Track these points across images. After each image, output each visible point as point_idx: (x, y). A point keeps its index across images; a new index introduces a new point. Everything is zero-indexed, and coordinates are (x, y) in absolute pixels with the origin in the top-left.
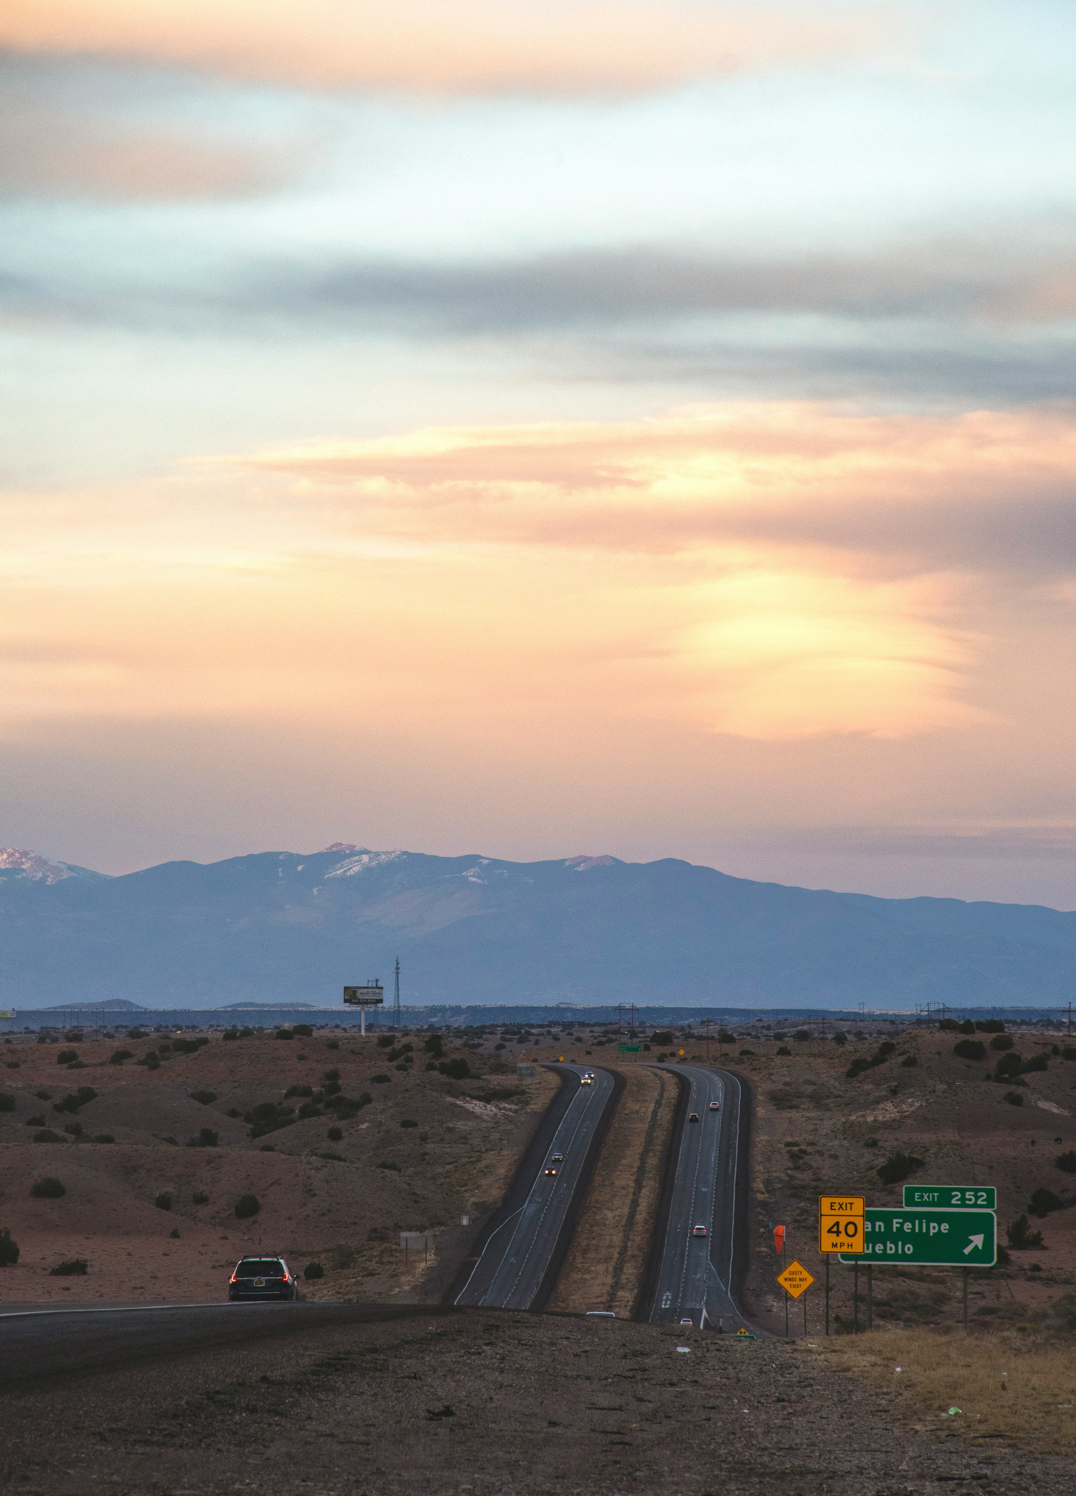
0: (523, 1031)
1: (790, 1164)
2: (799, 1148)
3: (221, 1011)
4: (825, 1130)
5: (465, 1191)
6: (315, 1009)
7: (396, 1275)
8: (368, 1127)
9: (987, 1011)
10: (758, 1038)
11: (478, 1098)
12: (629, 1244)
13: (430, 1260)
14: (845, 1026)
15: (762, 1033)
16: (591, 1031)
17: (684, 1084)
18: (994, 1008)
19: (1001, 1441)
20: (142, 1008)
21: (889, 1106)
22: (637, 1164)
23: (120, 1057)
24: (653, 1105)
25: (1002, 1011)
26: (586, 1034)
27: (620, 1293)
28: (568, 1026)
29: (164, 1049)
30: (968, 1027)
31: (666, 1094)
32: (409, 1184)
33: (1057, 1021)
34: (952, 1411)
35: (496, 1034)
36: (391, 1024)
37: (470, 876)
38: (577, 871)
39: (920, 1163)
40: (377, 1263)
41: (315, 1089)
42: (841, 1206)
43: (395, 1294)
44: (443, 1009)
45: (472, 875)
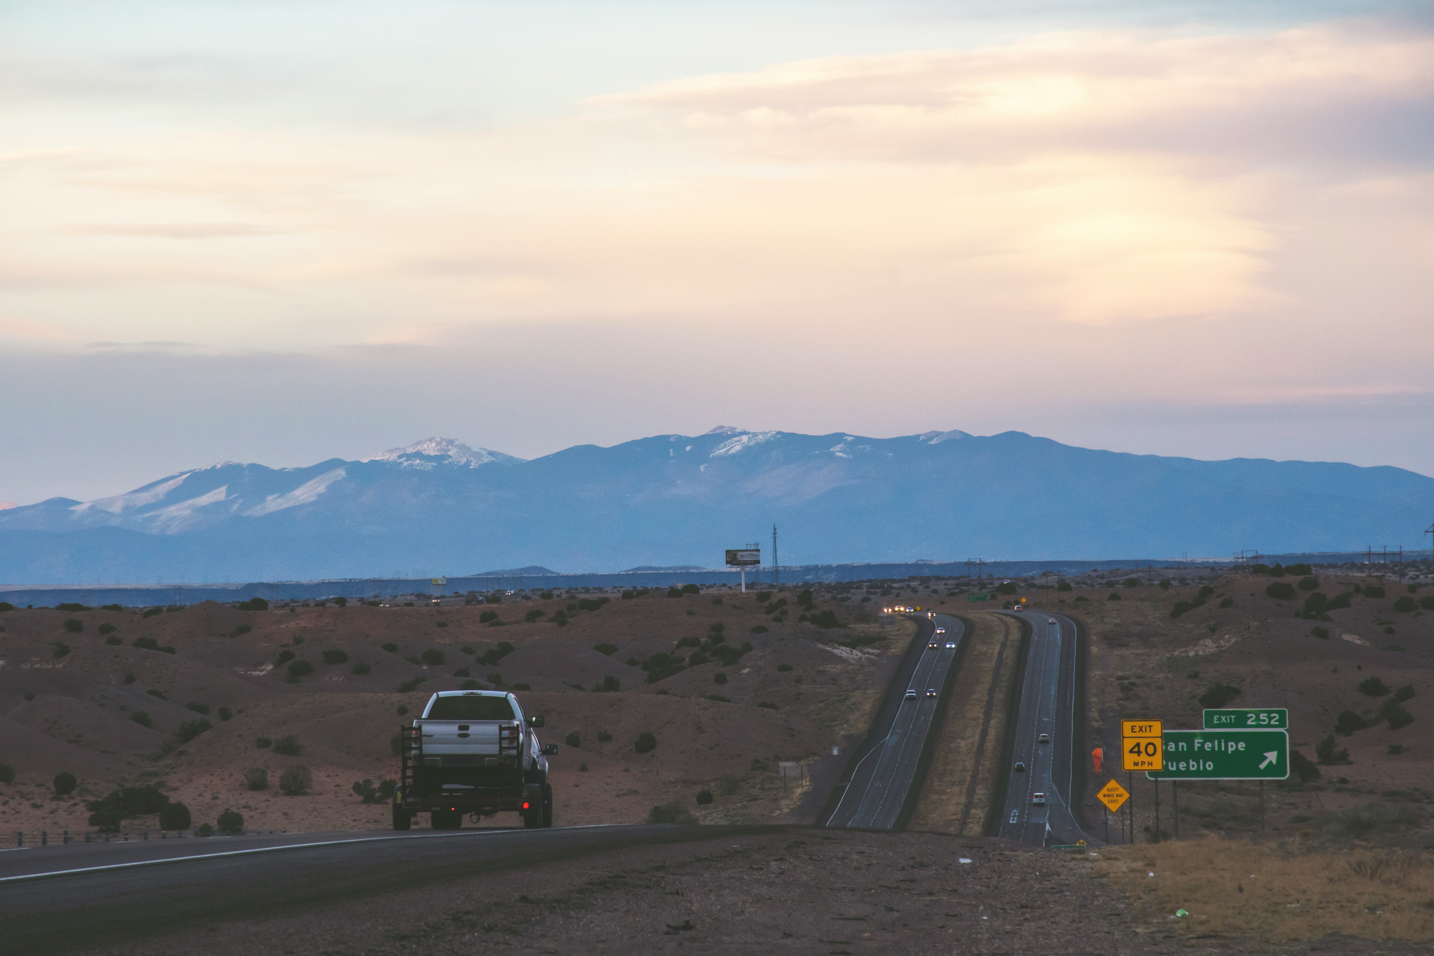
0: (886, 586)
1: (1121, 695)
2: (1129, 681)
3: (623, 575)
4: (1152, 665)
5: (835, 725)
6: (705, 571)
7: (776, 800)
8: (749, 672)
9: (1297, 557)
10: (1092, 586)
11: (845, 645)
12: (980, 768)
13: (806, 786)
14: (1170, 574)
15: (1096, 581)
16: (946, 584)
17: (1026, 628)
18: (1304, 554)
19: (1214, 941)
20: (555, 573)
21: (1209, 642)
22: (985, 699)
23: (533, 616)
24: (999, 647)
25: (1311, 556)
26: (941, 587)
27: (973, 811)
28: (925, 581)
29: (571, 608)
30: (1277, 570)
31: (1010, 637)
32: (786, 721)
33: (1361, 564)
34: (1179, 914)
35: (862, 588)
36: (771, 583)
37: (837, 452)
38: (930, 445)
39: (1237, 692)
40: (759, 789)
41: (703, 640)
42: (1141, 728)
43: (777, 816)
44: (816, 568)
45: (838, 451)
